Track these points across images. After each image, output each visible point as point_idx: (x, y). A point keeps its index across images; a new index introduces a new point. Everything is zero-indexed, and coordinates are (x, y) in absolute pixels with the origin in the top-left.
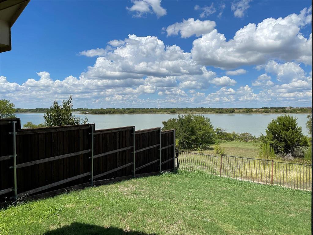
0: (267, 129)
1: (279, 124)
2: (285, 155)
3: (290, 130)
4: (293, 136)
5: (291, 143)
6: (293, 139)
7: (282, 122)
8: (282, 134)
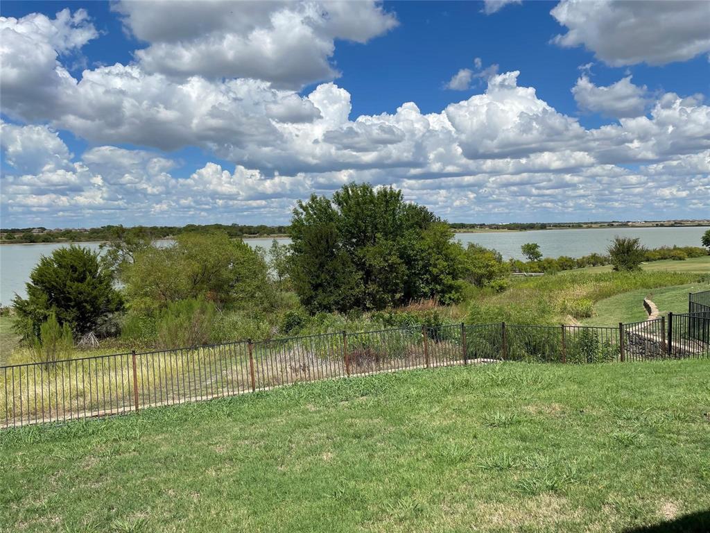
0: (30, 281)
1: (60, 266)
2: (80, 338)
3: (87, 281)
4: (95, 293)
5: (92, 309)
6: (96, 297)
7: (68, 261)
8: (70, 290)
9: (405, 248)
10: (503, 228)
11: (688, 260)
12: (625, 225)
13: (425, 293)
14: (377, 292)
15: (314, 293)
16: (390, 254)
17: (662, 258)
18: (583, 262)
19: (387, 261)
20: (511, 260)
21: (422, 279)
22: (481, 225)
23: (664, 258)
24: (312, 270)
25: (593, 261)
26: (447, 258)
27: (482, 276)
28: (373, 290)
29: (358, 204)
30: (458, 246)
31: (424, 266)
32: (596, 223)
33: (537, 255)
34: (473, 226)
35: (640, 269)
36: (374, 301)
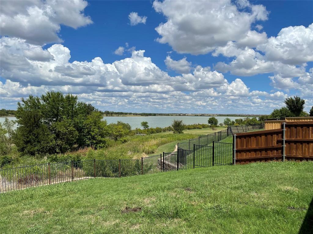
9: (78, 123)
10: (139, 115)
11: (203, 129)
12: (185, 115)
13: (88, 144)
14: (62, 144)
15: (25, 146)
16: (69, 126)
17: (194, 128)
18: (165, 130)
19: (67, 129)
20: (136, 129)
21: (87, 138)
22: (130, 113)
23: (195, 128)
24: (25, 134)
25: (169, 129)
26: (99, 128)
27: (117, 136)
28: (60, 143)
29: (54, 101)
30: (105, 123)
31: (88, 132)
32: (174, 114)
33: (147, 126)
34: (126, 114)
35: (183, 133)
36: (61, 149)
